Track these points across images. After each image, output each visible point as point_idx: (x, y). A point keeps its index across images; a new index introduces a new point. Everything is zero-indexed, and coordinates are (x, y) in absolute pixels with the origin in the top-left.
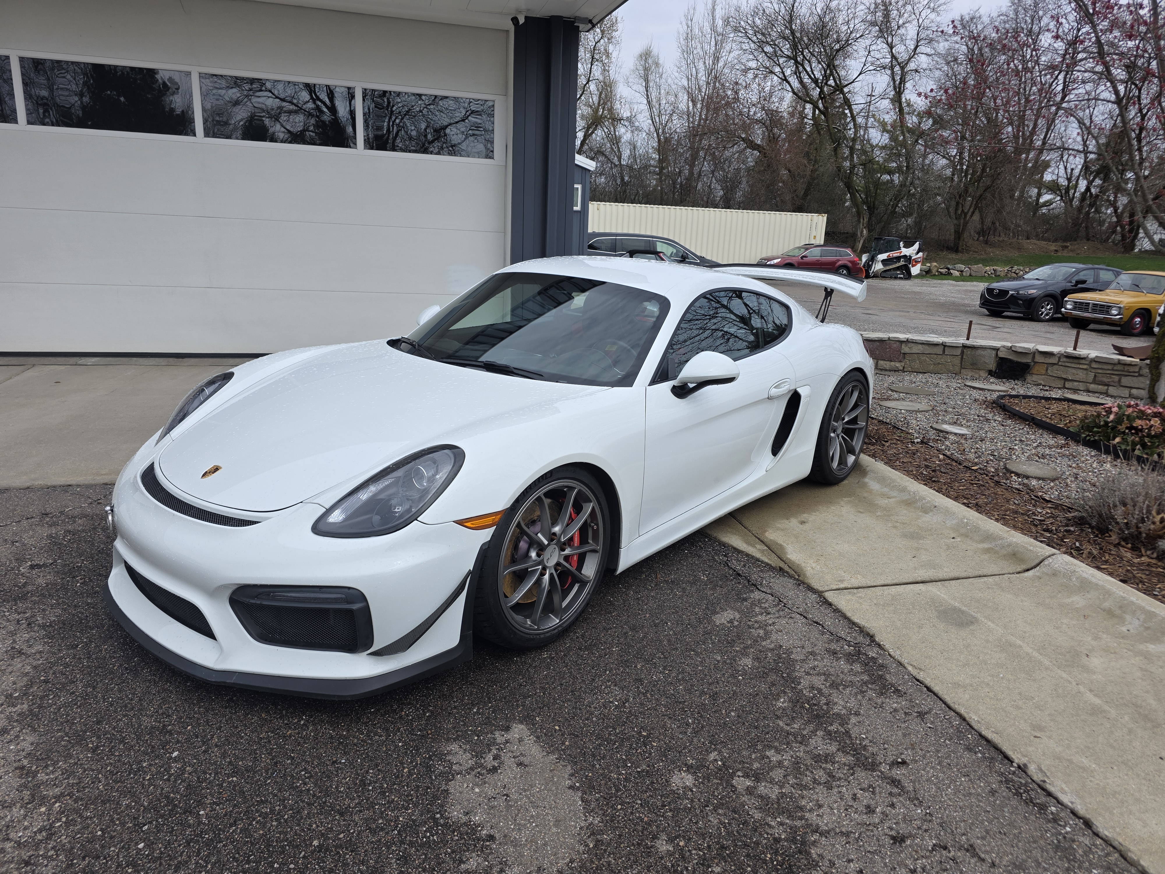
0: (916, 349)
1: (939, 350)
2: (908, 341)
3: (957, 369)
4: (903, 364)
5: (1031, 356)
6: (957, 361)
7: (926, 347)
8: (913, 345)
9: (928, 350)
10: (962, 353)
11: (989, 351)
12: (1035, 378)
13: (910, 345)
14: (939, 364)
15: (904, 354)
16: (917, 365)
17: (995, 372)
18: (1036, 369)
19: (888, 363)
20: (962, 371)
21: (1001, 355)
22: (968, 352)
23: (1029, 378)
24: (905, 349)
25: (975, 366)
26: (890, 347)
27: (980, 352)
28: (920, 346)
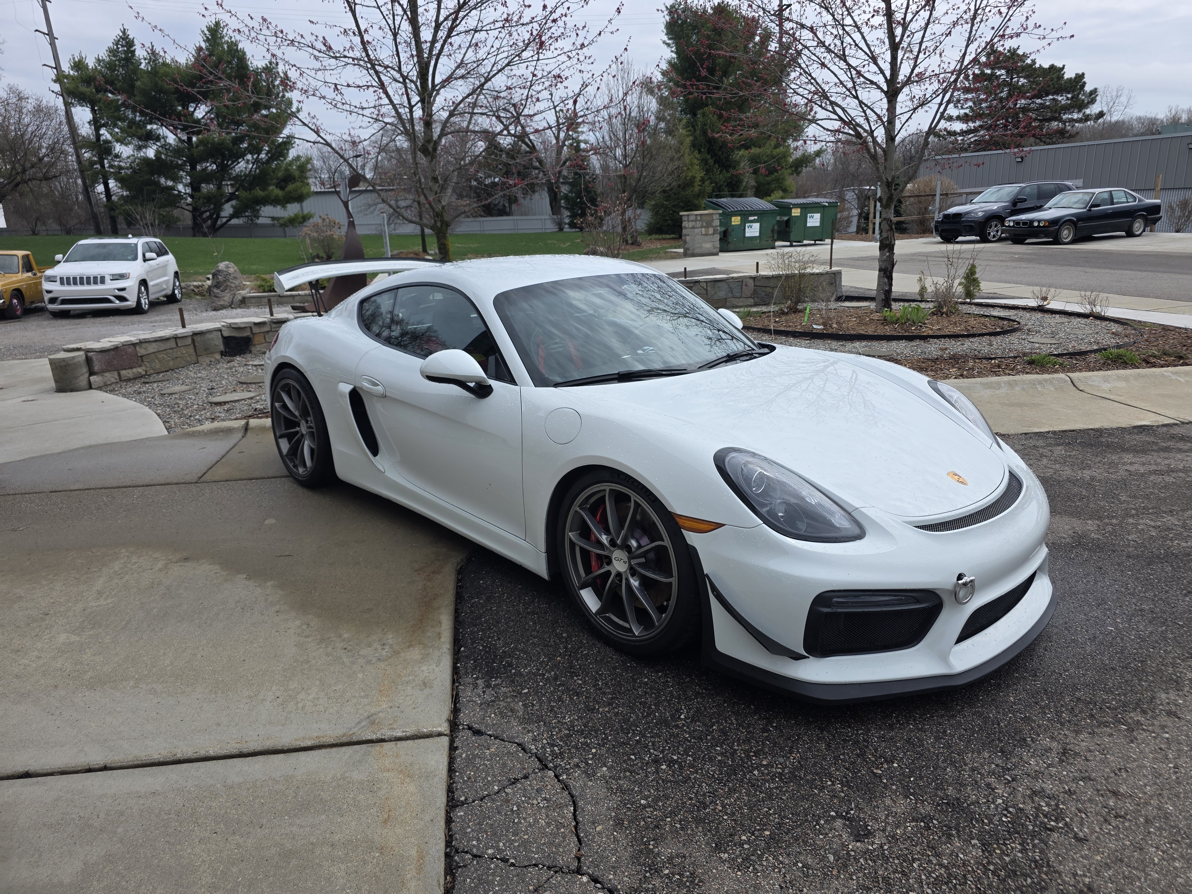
0: (152, 348)
1: (172, 344)
2: (141, 342)
3: (194, 358)
4: (144, 368)
5: (249, 329)
6: (191, 350)
7: (160, 344)
8: (147, 345)
9: (162, 346)
10: (193, 341)
11: (215, 333)
12: (258, 348)
13: (144, 345)
14: (177, 358)
15: (141, 357)
16: (157, 365)
17: (226, 352)
18: (257, 340)
19: (130, 371)
20: (199, 358)
21: (226, 334)
22: (198, 339)
23: (253, 349)
24: (141, 351)
25: (208, 351)
26: (126, 353)
27: (209, 336)
28: (154, 344)
